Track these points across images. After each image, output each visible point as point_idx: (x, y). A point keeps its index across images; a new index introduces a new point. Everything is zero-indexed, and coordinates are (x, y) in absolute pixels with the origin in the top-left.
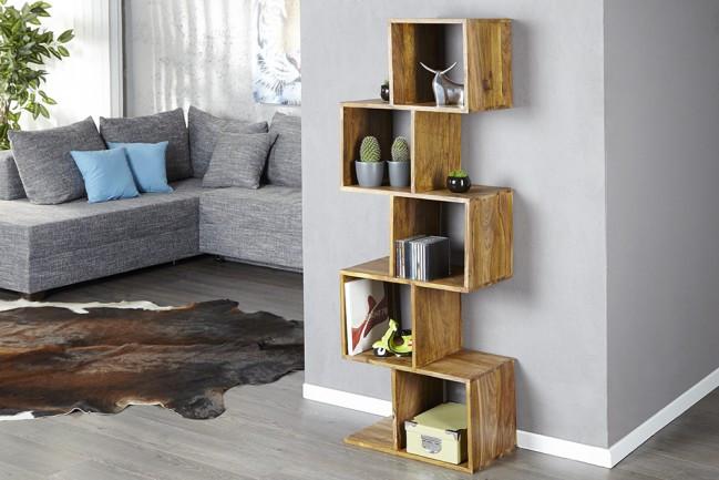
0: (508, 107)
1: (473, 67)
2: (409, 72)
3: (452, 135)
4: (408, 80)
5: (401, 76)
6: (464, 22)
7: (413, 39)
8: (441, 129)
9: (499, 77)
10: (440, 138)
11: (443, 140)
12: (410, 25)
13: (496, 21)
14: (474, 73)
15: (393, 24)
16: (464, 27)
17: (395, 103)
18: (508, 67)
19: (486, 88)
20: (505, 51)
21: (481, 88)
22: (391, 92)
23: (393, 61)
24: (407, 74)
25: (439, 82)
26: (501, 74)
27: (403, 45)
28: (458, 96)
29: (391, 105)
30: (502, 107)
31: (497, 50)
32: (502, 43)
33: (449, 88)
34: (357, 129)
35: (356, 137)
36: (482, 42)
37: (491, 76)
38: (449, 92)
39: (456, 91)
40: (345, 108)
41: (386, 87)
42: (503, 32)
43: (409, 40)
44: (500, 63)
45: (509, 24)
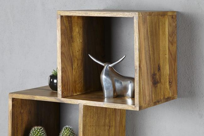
0: (173, 98)
1: (144, 62)
2: (77, 64)
3: (118, 124)
4: (76, 72)
5: (69, 68)
6: (135, 16)
7: (81, 32)
8: (107, 121)
9: (166, 70)
10: (107, 128)
11: (109, 130)
12: (78, 17)
13: (163, 14)
14: (144, 68)
15: (62, 17)
16: (136, 21)
17: (63, 97)
18: (174, 59)
19: (155, 82)
20: (171, 43)
21: (151, 83)
22: (59, 81)
23: (62, 54)
24: (75, 65)
25: (107, 74)
26: (167, 67)
27: (72, 37)
28: (126, 89)
29: (59, 98)
30: (168, 99)
31: (164, 43)
32: (169, 35)
33: (118, 81)
34: (25, 118)
35: (24, 126)
36: (152, 35)
37: (159, 69)
38: (118, 85)
39: (124, 83)
40: (13, 100)
41: (54, 77)
42: (170, 25)
43: (77, 32)
44: (167, 56)
45: (175, 16)
